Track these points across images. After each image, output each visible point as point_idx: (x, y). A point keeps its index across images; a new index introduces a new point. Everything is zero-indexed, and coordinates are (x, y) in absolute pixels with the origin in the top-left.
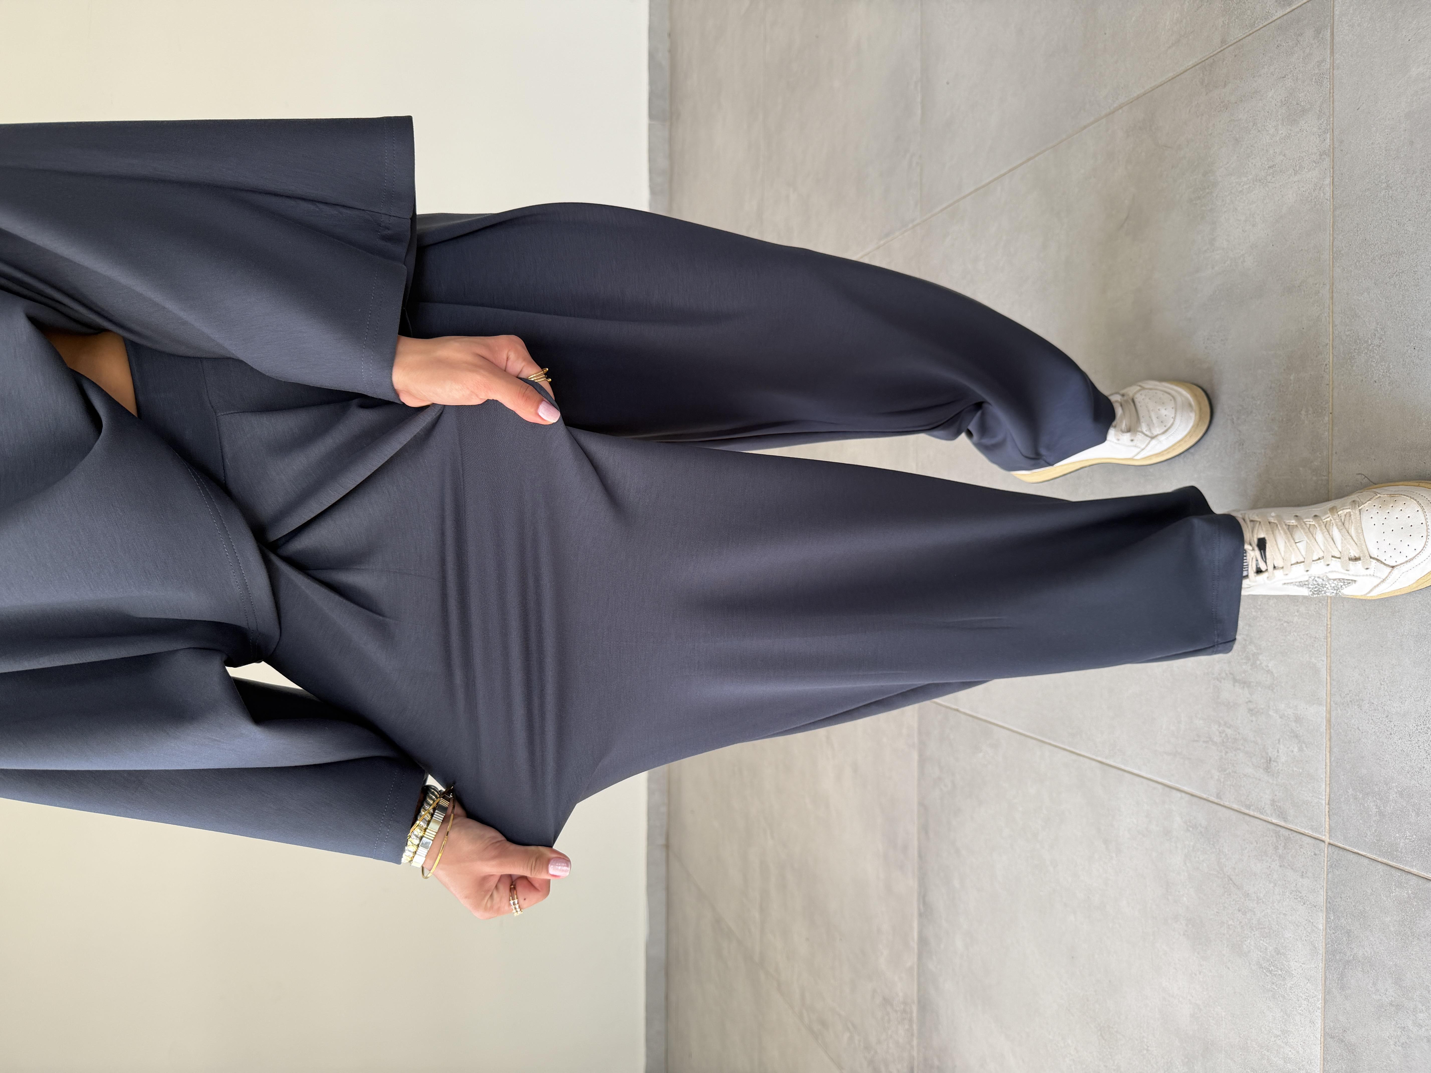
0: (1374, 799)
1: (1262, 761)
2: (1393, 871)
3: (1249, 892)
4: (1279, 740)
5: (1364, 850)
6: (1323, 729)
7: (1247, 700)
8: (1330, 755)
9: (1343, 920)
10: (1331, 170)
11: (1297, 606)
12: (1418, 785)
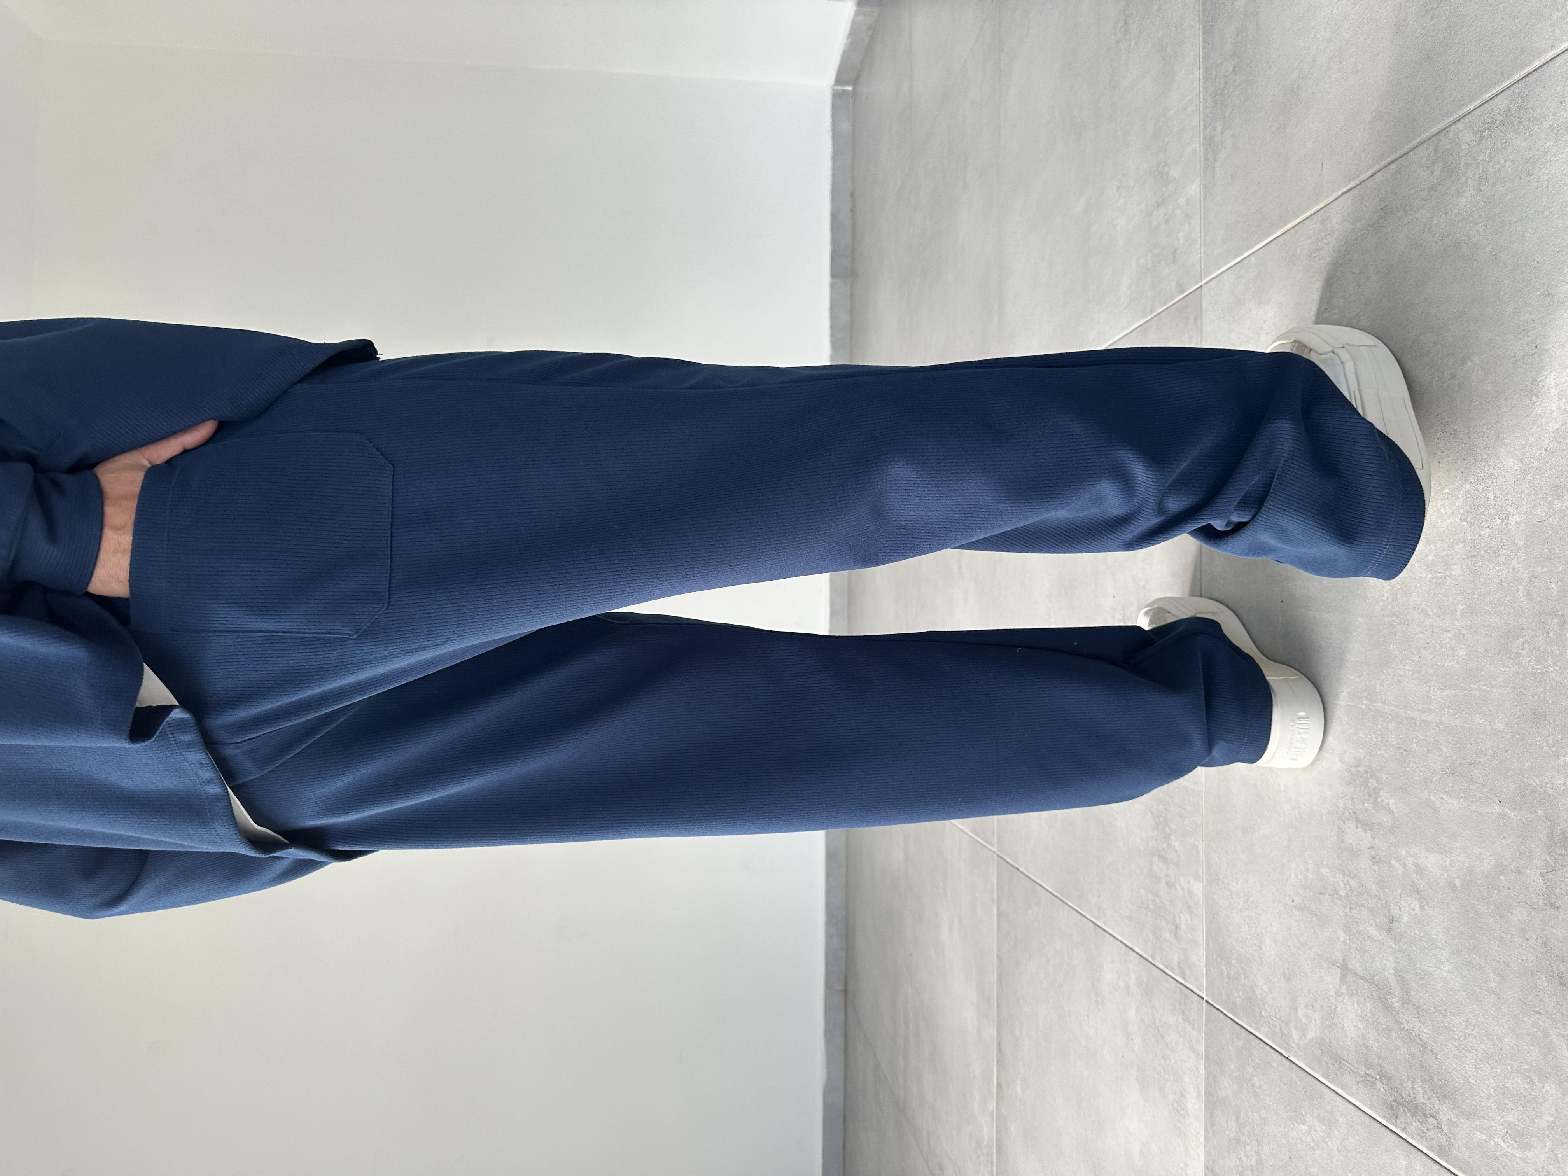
2: (1235, 1025)
3: (1168, 1041)
4: (1181, 911)
5: (1221, 1007)
7: (1166, 874)
8: (1205, 926)
9: (1212, 1066)
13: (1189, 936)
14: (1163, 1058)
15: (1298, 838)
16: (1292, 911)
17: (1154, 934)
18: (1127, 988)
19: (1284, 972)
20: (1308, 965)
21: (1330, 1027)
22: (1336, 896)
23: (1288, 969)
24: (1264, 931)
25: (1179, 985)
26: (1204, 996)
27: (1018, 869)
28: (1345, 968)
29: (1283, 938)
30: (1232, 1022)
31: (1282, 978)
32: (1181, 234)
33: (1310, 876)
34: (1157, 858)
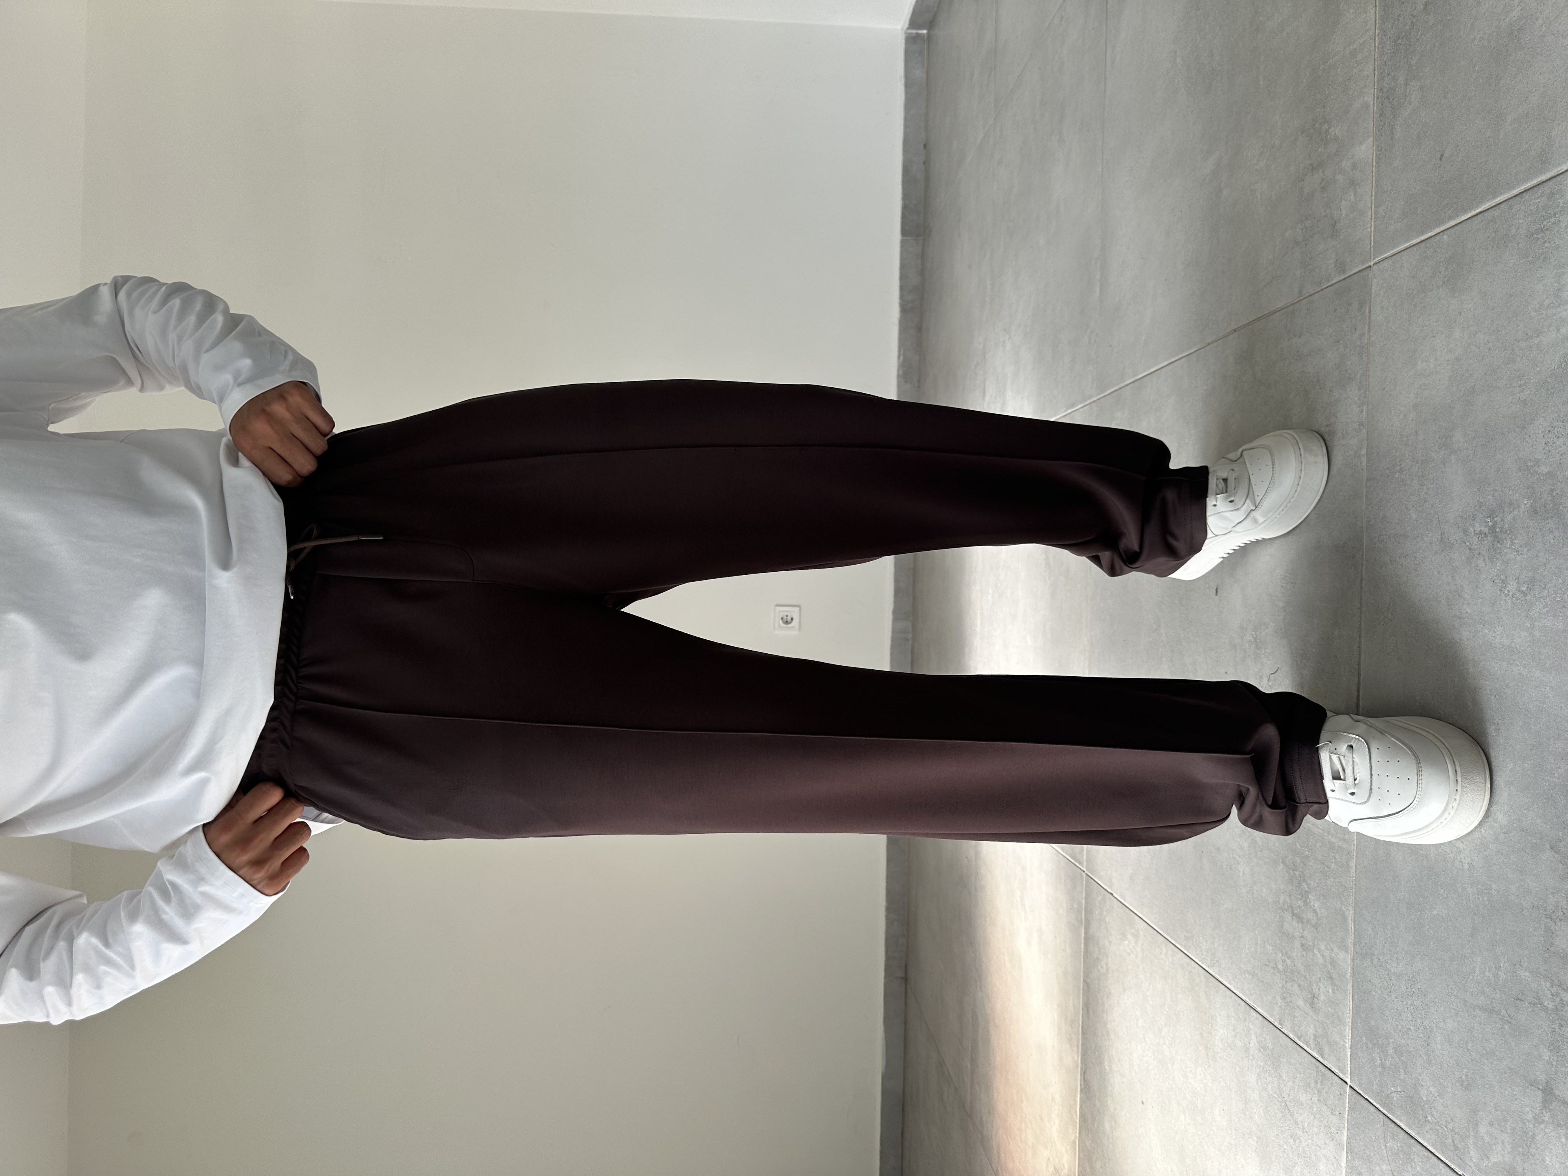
0: (1379, 1051)
1: (1310, 996)
2: (1390, 1122)
3: (1298, 1120)
4: (1320, 980)
5: (1371, 1098)
6: (1348, 975)
7: (1301, 935)
8: (1352, 1003)
9: (1356, 1162)
10: (1366, 442)
11: (1334, 853)
12: (1406, 1045)
13: (1330, 1009)
14: (1291, 1137)
15: (1487, 928)
16: (1474, 1011)
17: (1284, 998)
18: (1247, 1050)
19: (1461, 1078)
20: (1495, 1077)
21: (1524, 1155)
22: (1539, 1005)
23: (1466, 1076)
24: (1434, 1026)
25: (1314, 1060)
26: (1348, 1080)
27: (1112, 894)
28: (1548, 1093)
29: (1460, 1040)
30: (1386, 1119)
31: (1457, 1084)
32: (1343, 201)
33: (1502, 975)
34: (1291, 915)
